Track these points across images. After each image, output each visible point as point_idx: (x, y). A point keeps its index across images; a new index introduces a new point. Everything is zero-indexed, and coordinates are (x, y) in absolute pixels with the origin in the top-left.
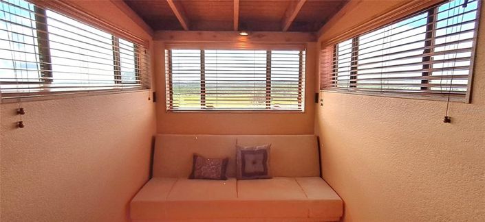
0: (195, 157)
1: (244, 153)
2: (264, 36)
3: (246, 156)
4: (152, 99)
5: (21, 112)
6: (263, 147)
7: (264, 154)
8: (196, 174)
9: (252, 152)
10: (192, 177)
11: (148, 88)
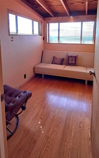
0: (54, 57)
1: (69, 57)
2: (79, 17)
3: (69, 58)
4: (43, 39)
5: (13, 38)
6: (75, 55)
7: (76, 58)
8: (54, 62)
9: (71, 57)
10: (52, 63)
11: (42, 36)
